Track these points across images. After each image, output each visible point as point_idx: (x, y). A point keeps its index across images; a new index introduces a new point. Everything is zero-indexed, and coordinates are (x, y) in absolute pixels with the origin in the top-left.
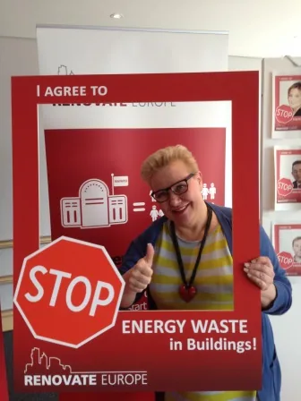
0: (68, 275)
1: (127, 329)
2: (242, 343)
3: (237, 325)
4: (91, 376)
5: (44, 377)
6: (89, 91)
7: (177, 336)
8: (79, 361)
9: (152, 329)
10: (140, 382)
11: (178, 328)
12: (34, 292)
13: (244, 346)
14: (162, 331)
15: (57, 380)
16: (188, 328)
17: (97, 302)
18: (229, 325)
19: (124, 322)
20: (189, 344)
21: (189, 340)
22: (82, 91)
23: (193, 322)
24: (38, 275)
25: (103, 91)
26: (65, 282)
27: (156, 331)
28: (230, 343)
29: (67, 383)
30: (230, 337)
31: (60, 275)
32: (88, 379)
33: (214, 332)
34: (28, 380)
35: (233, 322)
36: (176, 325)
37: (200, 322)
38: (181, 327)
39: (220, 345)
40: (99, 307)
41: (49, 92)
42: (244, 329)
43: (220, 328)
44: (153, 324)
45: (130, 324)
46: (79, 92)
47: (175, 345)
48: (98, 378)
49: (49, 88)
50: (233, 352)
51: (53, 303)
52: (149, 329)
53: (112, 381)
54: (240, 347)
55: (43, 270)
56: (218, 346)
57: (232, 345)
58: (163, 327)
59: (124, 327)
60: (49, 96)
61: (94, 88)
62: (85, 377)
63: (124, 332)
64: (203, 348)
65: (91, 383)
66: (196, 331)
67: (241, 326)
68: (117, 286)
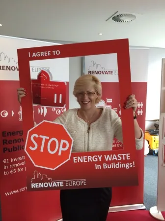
0: (48, 138)
1: (76, 161)
2: (128, 164)
3: (125, 156)
4: (61, 183)
5: (40, 184)
6: (52, 53)
7: (98, 163)
8: (55, 176)
9: (87, 160)
10: (83, 184)
11: (98, 159)
12: (33, 146)
13: (129, 166)
14: (91, 161)
15: (46, 185)
16: (103, 158)
17: (61, 149)
18: (122, 156)
19: (74, 158)
20: (104, 166)
21: (104, 164)
22: (49, 53)
23: (105, 156)
24: (35, 138)
25: (58, 52)
26: (47, 141)
27: (89, 161)
28: (122, 165)
29: (50, 186)
30: (122, 161)
31: (44, 138)
32: (59, 184)
33: (115, 160)
34: (33, 185)
35: (124, 155)
36: (98, 157)
37: (108, 156)
38: (100, 158)
39: (118, 166)
40: (62, 151)
41: (34, 55)
42: (129, 158)
43: (118, 158)
44: (87, 158)
45: (77, 158)
46: (47, 54)
47: (98, 167)
48: (64, 183)
49: (34, 53)
50: (124, 168)
51: (42, 150)
52: (86, 160)
53: (71, 184)
54: (127, 166)
55: (37, 136)
56: (117, 166)
57: (123, 165)
58: (92, 159)
59: (74, 160)
60: (34, 57)
61: (54, 52)
62: (58, 183)
63: (74, 162)
64: (110, 167)
65: (61, 185)
66: (107, 160)
67: (127, 157)
68: (70, 141)
